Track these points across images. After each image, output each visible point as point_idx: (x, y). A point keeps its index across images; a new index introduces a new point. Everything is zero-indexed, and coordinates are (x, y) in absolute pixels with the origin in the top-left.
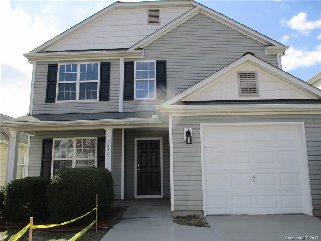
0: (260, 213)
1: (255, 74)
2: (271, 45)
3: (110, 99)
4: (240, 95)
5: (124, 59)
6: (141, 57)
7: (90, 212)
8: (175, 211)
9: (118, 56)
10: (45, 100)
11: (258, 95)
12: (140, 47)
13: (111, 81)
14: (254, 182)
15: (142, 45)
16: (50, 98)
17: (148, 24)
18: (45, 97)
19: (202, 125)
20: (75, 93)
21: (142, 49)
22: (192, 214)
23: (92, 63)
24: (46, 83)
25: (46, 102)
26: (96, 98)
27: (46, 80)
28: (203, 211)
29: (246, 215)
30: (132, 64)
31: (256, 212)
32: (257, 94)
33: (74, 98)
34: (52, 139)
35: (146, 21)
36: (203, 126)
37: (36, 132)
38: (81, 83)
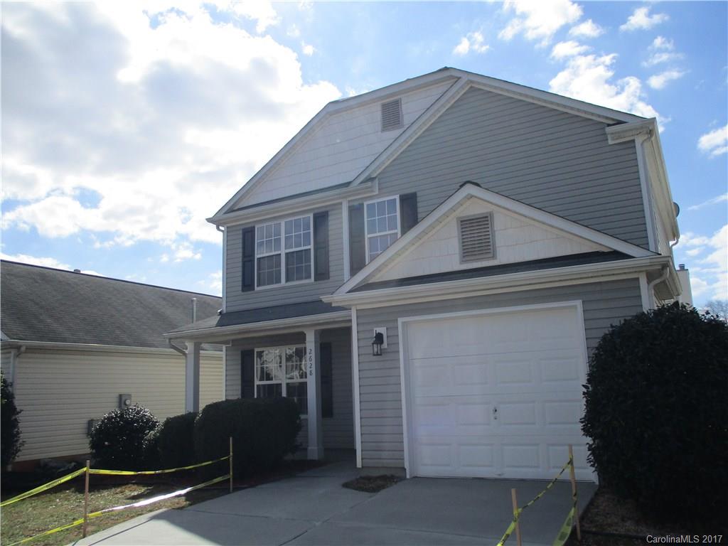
0: (506, 476)
1: (487, 217)
2: (620, 122)
3: (330, 275)
4: (462, 262)
5: (349, 201)
6: (374, 194)
7: (210, 462)
8: (363, 467)
9: (337, 199)
10: (240, 288)
11: (494, 257)
12: (370, 175)
13: (330, 243)
14: (496, 419)
15: (374, 171)
16: (247, 285)
17: (383, 131)
18: (240, 283)
19: (400, 320)
20: (280, 271)
21: (375, 178)
22: (388, 473)
23: (293, 218)
24: (240, 259)
25: (243, 291)
26: (309, 277)
27: (241, 255)
28: (405, 469)
29: (483, 479)
30: (360, 207)
31: (500, 475)
32: (491, 255)
33: (279, 281)
34: (253, 351)
35: (379, 125)
36: (404, 323)
37: (233, 341)
38: (287, 254)
